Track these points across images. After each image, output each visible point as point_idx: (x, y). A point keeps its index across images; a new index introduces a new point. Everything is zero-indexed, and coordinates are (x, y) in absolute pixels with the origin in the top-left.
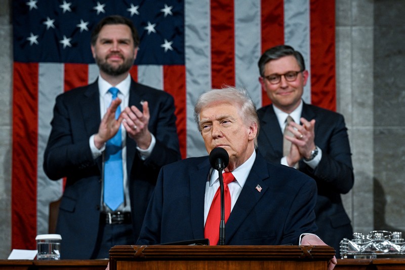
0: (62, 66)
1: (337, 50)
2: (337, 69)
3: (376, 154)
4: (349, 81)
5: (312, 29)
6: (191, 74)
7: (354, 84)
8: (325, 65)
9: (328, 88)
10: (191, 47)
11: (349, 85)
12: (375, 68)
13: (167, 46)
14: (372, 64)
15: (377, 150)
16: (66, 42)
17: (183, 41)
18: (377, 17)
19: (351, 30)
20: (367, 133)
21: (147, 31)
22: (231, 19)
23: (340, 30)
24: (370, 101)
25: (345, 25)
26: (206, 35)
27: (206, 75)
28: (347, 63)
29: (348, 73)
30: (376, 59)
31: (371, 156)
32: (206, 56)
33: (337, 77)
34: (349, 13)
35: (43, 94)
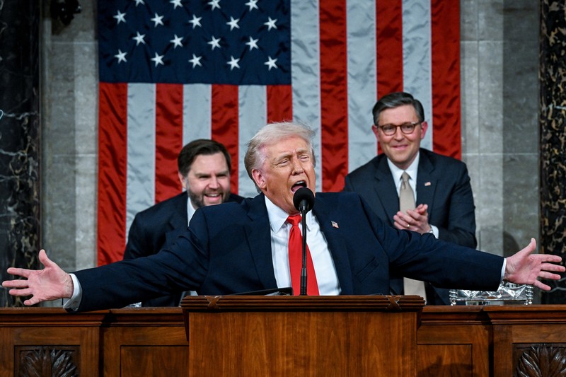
0: (153, 87)
1: (462, 67)
2: (462, 89)
3: (505, 184)
4: (476, 102)
5: (434, 43)
6: (298, 95)
7: (481, 106)
8: (448, 83)
9: (452, 110)
10: (297, 65)
11: (476, 107)
12: (504, 87)
13: (271, 63)
14: (501, 82)
15: (507, 179)
16: (158, 59)
17: (289, 58)
18: (507, 30)
19: (478, 45)
20: (496, 160)
21: (249, 46)
22: (343, 34)
23: (466, 44)
24: (500, 125)
25: (471, 39)
26: (315, 51)
27: (315, 96)
28: (474, 81)
29: (475, 92)
30: (506, 77)
31: (501, 186)
32: (315, 75)
33: (462, 97)
34: (476, 25)
35: (132, 118)
